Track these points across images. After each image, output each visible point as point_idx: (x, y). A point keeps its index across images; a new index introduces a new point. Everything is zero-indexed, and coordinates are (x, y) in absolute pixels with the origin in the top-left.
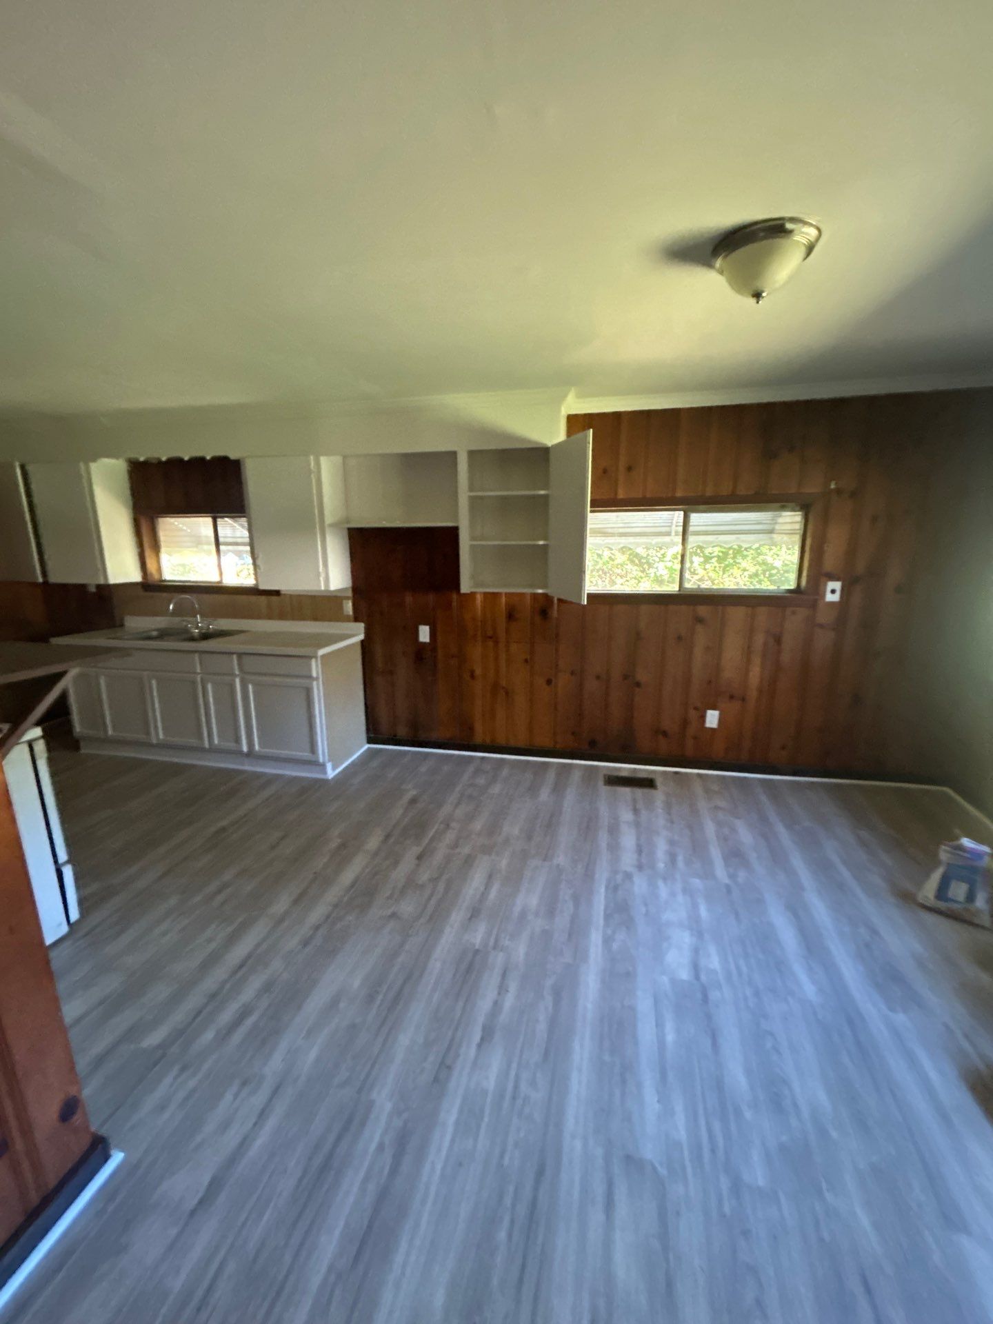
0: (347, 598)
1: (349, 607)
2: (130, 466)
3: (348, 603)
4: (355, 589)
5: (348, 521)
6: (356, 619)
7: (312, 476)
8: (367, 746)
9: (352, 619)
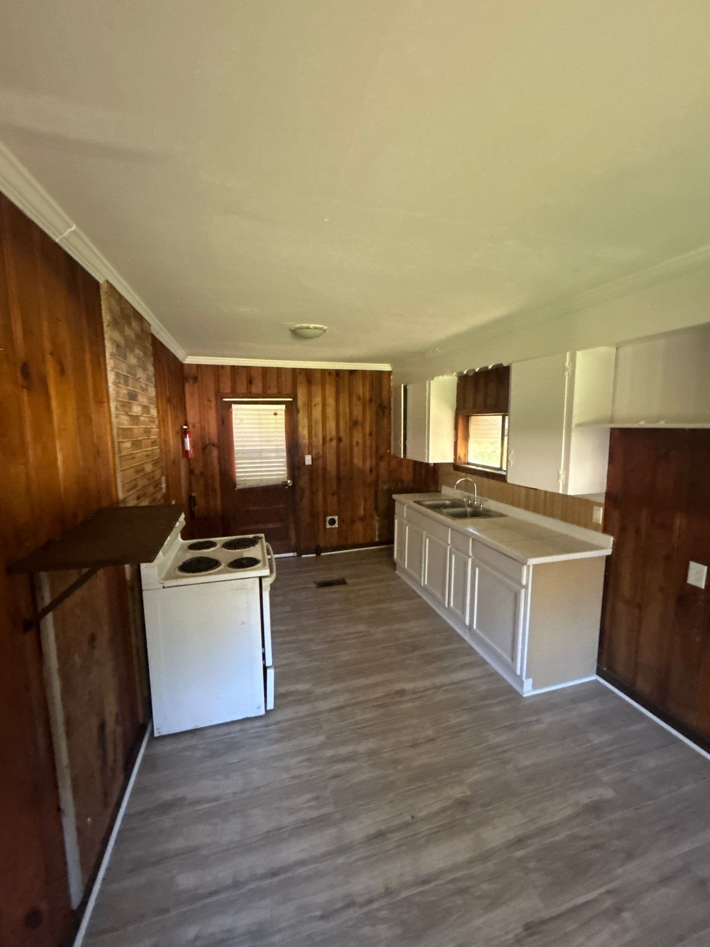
0: (599, 505)
1: (599, 515)
2: (458, 380)
3: (599, 510)
4: (610, 496)
5: (612, 420)
6: (606, 530)
7: (566, 374)
8: (595, 677)
9: (601, 527)
